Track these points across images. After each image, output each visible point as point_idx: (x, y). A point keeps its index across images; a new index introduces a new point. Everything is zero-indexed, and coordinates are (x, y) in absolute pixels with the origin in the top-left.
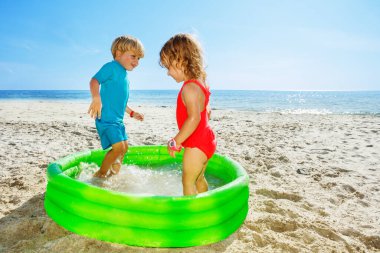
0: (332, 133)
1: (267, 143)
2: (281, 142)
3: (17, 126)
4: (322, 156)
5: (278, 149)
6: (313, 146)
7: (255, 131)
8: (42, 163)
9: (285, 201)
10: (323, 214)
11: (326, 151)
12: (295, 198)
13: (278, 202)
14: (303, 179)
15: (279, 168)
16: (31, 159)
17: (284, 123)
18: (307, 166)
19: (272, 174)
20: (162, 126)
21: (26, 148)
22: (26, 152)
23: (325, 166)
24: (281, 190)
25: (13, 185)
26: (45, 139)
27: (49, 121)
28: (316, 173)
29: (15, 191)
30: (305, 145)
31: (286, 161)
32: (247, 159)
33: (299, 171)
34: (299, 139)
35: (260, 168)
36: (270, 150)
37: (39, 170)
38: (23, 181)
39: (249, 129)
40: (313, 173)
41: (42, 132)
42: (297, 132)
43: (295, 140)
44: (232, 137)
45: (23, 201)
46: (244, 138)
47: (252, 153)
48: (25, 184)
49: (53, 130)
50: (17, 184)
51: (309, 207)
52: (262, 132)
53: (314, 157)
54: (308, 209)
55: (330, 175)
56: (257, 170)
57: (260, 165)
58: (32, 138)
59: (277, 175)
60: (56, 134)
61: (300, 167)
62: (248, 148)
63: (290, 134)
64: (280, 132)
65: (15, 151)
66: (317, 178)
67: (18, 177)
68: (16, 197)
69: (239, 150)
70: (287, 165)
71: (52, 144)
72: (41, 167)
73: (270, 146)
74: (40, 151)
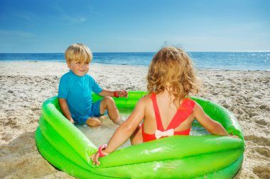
1: (242, 93)
2: (257, 93)
3: (16, 79)
5: (256, 99)
7: (227, 84)
8: (34, 107)
15: (262, 116)
16: (25, 103)
17: (255, 78)
19: (257, 122)
20: (139, 80)
21: (22, 95)
22: (21, 98)
25: (7, 124)
26: (38, 88)
27: (43, 75)
29: (9, 130)
31: (268, 110)
35: (241, 116)
37: (32, 112)
38: (17, 121)
39: (221, 82)
41: (36, 83)
44: (206, 89)
45: (14, 138)
46: (219, 90)
47: (229, 102)
49: (45, 81)
50: (11, 123)
52: (234, 85)
57: (240, 113)
58: (27, 88)
59: (262, 123)
60: (47, 84)
62: (224, 98)
63: (264, 86)
64: (253, 85)
67: (12, 117)
68: (8, 135)
71: (43, 92)
72: (33, 110)
73: (246, 96)
74: (33, 97)
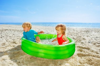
0: (99, 33)
1: (79, 35)
2: (83, 35)
3: (15, 31)
4: (96, 39)
5: (83, 37)
6: (93, 36)
8: (20, 38)
10: (97, 53)
11: (97, 37)
12: (88, 49)
13: (83, 50)
14: (90, 44)
15: (83, 41)
16: (18, 37)
17: (84, 30)
18: (92, 41)
19: (81, 43)
20: (50, 31)
21: (17, 35)
22: (17, 36)
23: (97, 41)
24: (84, 47)
25: (13, 43)
29: (14, 44)
30: (90, 36)
31: (85, 39)
32: (74, 39)
33: (89, 42)
34: (88, 34)
35: (77, 41)
36: (80, 37)
37: (20, 40)
38: (16, 42)
39: (74, 32)
40: (93, 43)
41: (20, 32)
42: (88, 33)
43: (88, 35)
44: (69, 34)
45: (16, 46)
46: (73, 34)
47: (75, 37)
48: (16, 43)
51: (93, 51)
52: (77, 32)
53: (93, 39)
54: (92, 52)
55: (98, 43)
56: (77, 42)
57: (77, 40)
58: (18, 33)
61: (89, 41)
63: (86, 33)
64: (83, 33)
65: (14, 36)
66: (95, 44)
67: (15, 41)
68: (14, 45)
69: (71, 37)
70: (85, 41)
72: (20, 39)
73: (80, 36)
74: (20, 36)
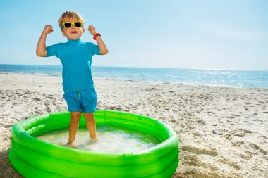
0: (236, 102)
1: (187, 108)
2: (198, 109)
4: (230, 120)
5: (196, 114)
6: (223, 112)
7: (177, 99)
8: (7, 124)
9: (206, 156)
10: (237, 168)
11: (233, 116)
12: (213, 154)
13: (200, 157)
14: (217, 138)
15: (198, 129)
17: (199, 94)
18: (220, 127)
19: (194, 134)
23: (233, 128)
24: (201, 147)
26: (10, 104)
27: (14, 89)
28: (227, 133)
30: (216, 111)
31: (203, 123)
32: (173, 121)
33: (214, 132)
34: (211, 106)
35: (183, 129)
36: (190, 115)
37: (4, 129)
39: (172, 98)
40: (225, 134)
41: (8, 98)
42: (209, 101)
43: (209, 107)
44: (160, 104)
46: (170, 105)
47: (176, 117)
49: (17, 96)
51: (224, 161)
52: (182, 101)
53: (224, 120)
54: (224, 163)
55: (237, 135)
56: (181, 131)
57: (183, 126)
59: (197, 135)
60: (19, 99)
61: (214, 128)
62: (173, 113)
63: (205, 102)
64: (197, 101)
66: (228, 137)
69: (166, 115)
70: (204, 127)
71: (16, 108)
72: (6, 127)
73: (189, 111)
74: (5, 114)
